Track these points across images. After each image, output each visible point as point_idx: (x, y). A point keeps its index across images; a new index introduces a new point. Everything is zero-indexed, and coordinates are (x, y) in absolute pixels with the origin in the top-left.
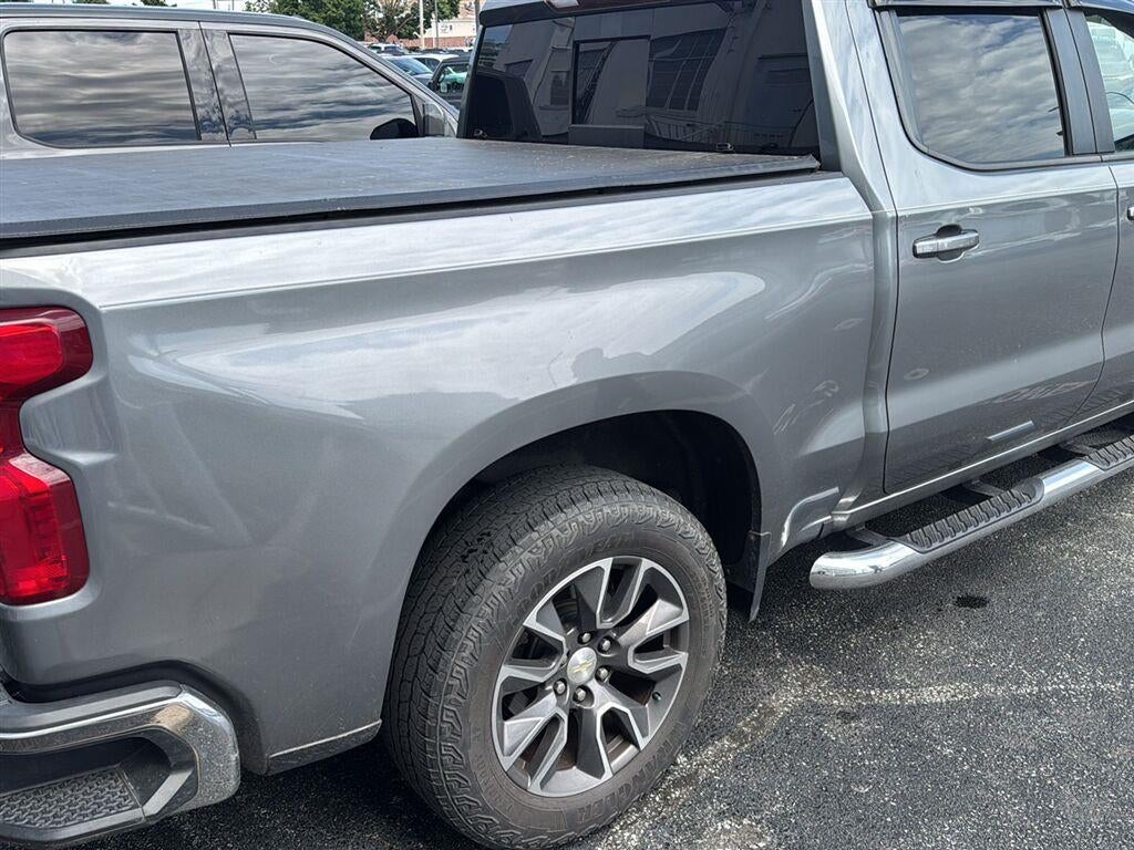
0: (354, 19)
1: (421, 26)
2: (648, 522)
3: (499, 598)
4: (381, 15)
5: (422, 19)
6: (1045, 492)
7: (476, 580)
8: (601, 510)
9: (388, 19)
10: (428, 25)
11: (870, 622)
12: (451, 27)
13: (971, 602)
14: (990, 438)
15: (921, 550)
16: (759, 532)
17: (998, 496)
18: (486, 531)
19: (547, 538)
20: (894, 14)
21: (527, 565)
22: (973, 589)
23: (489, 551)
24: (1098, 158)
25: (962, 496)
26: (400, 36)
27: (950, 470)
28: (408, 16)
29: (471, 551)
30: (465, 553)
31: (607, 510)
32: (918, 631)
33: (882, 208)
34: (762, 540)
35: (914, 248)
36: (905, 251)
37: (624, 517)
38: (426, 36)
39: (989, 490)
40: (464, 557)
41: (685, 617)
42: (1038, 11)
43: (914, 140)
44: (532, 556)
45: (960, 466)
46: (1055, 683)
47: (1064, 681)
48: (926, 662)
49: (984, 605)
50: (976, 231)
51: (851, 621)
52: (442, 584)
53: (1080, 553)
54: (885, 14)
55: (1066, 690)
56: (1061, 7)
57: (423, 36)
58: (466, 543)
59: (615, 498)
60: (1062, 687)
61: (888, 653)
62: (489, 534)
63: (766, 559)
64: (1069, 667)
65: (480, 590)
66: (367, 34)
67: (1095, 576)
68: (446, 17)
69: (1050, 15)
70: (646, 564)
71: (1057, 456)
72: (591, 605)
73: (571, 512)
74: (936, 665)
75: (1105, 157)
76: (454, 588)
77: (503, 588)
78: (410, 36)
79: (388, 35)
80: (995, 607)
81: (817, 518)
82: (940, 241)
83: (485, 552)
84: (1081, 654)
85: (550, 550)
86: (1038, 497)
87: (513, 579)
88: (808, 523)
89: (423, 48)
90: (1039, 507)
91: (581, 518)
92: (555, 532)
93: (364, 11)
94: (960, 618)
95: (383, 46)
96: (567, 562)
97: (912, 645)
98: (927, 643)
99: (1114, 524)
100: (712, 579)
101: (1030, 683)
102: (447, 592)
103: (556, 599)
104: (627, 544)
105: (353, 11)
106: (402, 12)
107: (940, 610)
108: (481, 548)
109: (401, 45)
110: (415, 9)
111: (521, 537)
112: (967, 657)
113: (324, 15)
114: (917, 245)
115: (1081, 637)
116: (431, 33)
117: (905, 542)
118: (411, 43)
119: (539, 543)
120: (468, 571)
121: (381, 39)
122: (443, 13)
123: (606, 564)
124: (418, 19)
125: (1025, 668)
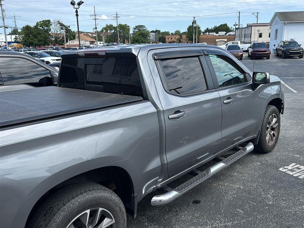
0: (46, 40)
1: (65, 42)
2: (100, 198)
3: (55, 227)
4: (54, 39)
5: (65, 40)
6: (211, 172)
7: (48, 222)
8: (85, 197)
9: (56, 40)
10: (67, 41)
11: (171, 211)
12: (74, 42)
13: (197, 202)
14: (198, 158)
15: (179, 192)
16: (134, 194)
17: (200, 174)
18: (52, 207)
19: (69, 207)
20: (160, 61)
21: (63, 216)
22: (197, 198)
23: (52, 213)
24: (215, 90)
25: (192, 174)
26: (59, 44)
27: (189, 167)
28: (61, 39)
29: (47, 213)
30: (45, 214)
31: (87, 197)
32: (183, 212)
33: (159, 108)
34: (135, 196)
35: (169, 117)
36: (166, 118)
37: (92, 198)
38: (67, 44)
39: (198, 172)
40: (45, 215)
41: (114, 221)
42: (198, 56)
43: (167, 91)
44: (65, 213)
45: (191, 166)
46: (215, 224)
47: (218, 223)
48: (184, 221)
49: (200, 203)
50: (184, 111)
51: (166, 211)
52: (39, 224)
53: (224, 185)
54: (158, 61)
55: (218, 226)
56: (203, 55)
57: (66, 45)
58: (46, 211)
59: (90, 193)
60: (217, 225)
61: (175, 219)
62: (52, 208)
63: (137, 201)
64: (219, 219)
65: (49, 225)
66: (50, 44)
67: (227, 192)
68: (72, 40)
69: (201, 57)
70: (100, 209)
71: (216, 161)
72: (84, 223)
73: (76, 199)
74: (186, 222)
75: (217, 89)
76: (42, 224)
77: (56, 224)
78: (62, 45)
79: (56, 44)
80: (202, 203)
81: (152, 187)
82: (175, 115)
83: (51, 213)
84: (222, 215)
85: (70, 211)
86: (209, 173)
87: (59, 221)
88: (149, 188)
89: (66, 47)
90: (210, 176)
91: (79, 200)
92: (71, 205)
93: (49, 38)
94: (193, 207)
95: (54, 47)
96: (75, 213)
97: (181, 217)
98: (185, 216)
99: (232, 176)
100: (121, 210)
101: (209, 225)
102: (40, 226)
103: (74, 223)
104: (94, 205)
105: (46, 38)
106: (60, 38)
107: (189, 205)
108: (49, 212)
109: (60, 47)
110: (63, 37)
111: (61, 208)
112: (194, 219)
113: (38, 39)
114: (169, 116)
115: (223, 210)
116: (68, 44)
117: (176, 190)
118: (62, 46)
119: (67, 209)
120: (46, 219)
121: (54, 45)
122: (71, 39)
123: (88, 211)
124: (64, 40)
125: (208, 221)
